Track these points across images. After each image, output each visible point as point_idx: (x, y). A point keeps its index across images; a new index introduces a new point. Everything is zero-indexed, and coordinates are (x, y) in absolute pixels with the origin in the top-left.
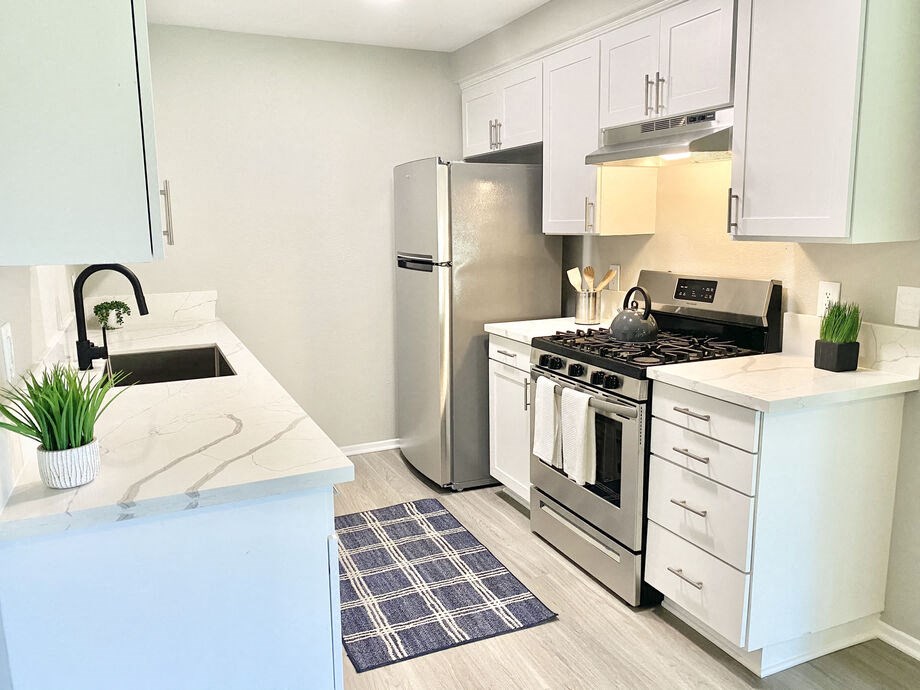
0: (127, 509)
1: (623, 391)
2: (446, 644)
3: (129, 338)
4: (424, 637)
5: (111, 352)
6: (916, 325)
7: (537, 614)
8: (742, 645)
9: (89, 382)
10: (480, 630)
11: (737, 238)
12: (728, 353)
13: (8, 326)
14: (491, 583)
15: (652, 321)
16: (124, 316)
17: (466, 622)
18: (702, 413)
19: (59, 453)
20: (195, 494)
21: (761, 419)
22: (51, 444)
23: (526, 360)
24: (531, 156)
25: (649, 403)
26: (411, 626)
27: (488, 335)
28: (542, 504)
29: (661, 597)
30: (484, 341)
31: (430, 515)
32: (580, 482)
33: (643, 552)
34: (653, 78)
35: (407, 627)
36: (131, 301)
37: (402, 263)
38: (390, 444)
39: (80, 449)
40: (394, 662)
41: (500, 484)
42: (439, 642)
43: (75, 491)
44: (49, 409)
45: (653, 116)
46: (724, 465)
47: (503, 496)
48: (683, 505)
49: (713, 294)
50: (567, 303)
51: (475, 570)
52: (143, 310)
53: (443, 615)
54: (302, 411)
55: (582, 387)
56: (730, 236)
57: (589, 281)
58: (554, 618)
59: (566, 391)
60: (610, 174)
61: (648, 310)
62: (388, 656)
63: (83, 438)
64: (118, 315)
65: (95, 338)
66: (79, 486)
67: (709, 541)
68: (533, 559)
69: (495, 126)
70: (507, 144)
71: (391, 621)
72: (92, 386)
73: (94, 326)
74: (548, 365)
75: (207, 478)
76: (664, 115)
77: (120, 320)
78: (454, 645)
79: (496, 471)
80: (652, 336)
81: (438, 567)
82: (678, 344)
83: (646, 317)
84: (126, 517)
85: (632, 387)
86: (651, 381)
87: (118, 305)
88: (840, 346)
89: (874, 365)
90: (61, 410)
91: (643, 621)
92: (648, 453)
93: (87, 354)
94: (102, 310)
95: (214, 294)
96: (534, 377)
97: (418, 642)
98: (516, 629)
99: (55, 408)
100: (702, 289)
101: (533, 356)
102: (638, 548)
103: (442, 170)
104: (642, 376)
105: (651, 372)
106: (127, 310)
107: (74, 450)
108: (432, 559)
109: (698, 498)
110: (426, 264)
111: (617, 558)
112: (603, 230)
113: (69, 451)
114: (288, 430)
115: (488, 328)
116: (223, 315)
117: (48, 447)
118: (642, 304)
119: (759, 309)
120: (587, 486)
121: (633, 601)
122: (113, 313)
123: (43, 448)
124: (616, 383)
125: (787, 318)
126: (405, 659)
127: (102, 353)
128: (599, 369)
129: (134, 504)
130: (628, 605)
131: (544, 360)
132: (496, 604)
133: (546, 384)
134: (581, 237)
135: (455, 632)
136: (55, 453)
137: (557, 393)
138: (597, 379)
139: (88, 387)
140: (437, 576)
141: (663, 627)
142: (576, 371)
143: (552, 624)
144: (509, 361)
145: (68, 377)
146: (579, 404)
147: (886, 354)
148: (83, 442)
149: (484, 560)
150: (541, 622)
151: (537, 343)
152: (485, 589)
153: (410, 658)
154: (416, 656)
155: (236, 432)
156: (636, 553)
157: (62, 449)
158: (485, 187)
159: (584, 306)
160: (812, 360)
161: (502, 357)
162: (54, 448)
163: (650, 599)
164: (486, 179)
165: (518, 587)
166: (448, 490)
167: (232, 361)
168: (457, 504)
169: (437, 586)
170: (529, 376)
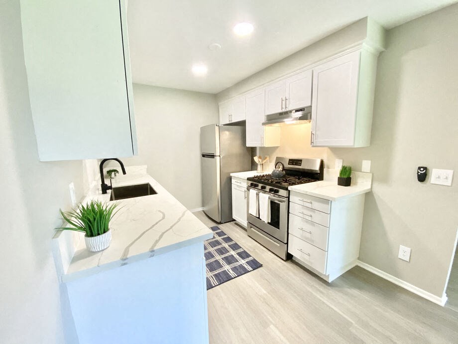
0: (125, 261)
1: (279, 194)
2: (229, 278)
3: (119, 181)
4: (222, 276)
5: (113, 186)
6: (369, 172)
7: (256, 265)
8: (325, 274)
9: (106, 207)
10: (240, 272)
11: (313, 146)
12: (309, 181)
13: (72, 184)
14: (239, 254)
15: (284, 172)
16: (117, 174)
17: (234, 269)
18: (309, 201)
19: (94, 238)
20: (153, 251)
21: (331, 203)
22: (91, 233)
23: (245, 185)
24: (242, 124)
25: (289, 198)
26: (217, 272)
27: (231, 176)
28: (251, 227)
29: (292, 256)
30: (230, 179)
31: (216, 232)
32: (266, 222)
33: (287, 243)
34: (284, 99)
35: (216, 273)
36: (120, 169)
37: (203, 156)
38: (201, 209)
39: (103, 235)
40: (214, 287)
41: (235, 220)
42: (227, 278)
43: (101, 252)
44: (89, 221)
45: (284, 110)
46: (317, 217)
47: (237, 224)
48: (302, 229)
49: (301, 164)
50: (253, 166)
51: (234, 250)
52: (124, 173)
53: (227, 267)
54: (185, 208)
55: (265, 192)
56: (311, 146)
57: (260, 160)
58: (261, 266)
59: (260, 194)
60: (268, 128)
61: (284, 169)
62: (211, 285)
63: (104, 230)
64: (115, 174)
65: (107, 182)
66: (103, 250)
67: (313, 241)
68: (250, 244)
69: (230, 116)
70: (234, 120)
71: (210, 271)
72: (107, 209)
73: (107, 178)
74: (254, 186)
75: (157, 242)
76: (287, 110)
77: (115, 176)
78: (233, 278)
79: (234, 217)
80: (284, 176)
81: (222, 249)
82: (292, 178)
83: (283, 171)
84: (125, 264)
85: (282, 192)
86: (289, 191)
87: (115, 171)
88: (347, 178)
89: (356, 184)
90: (95, 219)
91: (288, 265)
92: (288, 213)
93: (105, 188)
94: (109, 172)
95: (146, 166)
96: (248, 190)
97: (221, 278)
98: (251, 271)
99: (92, 219)
100: (298, 162)
101: (248, 183)
102: (286, 242)
103: (217, 128)
104: (287, 189)
105: (290, 188)
106: (117, 172)
107: (101, 236)
108: (219, 247)
109: (308, 227)
110: (212, 156)
111: (279, 245)
112: (266, 145)
113: (98, 237)
114: (182, 216)
115: (231, 175)
116: (150, 172)
117: (89, 234)
118: (281, 167)
119: (317, 168)
120: (268, 223)
121: (284, 259)
122: (113, 173)
123: (87, 236)
124: (277, 192)
125: (325, 170)
126: (217, 285)
127: (110, 188)
128: (271, 187)
129: (127, 259)
130: (282, 259)
131: (252, 184)
132: (243, 262)
133: (253, 192)
134: (256, 147)
135: (232, 274)
136: (92, 238)
137: (257, 194)
138: (271, 190)
139: (106, 209)
140: (222, 253)
141: (295, 266)
142: (263, 188)
143: (261, 268)
144: (239, 184)
145: (97, 205)
146: (265, 198)
147: (360, 181)
148: (105, 232)
149: (235, 247)
150: (257, 268)
151: (249, 179)
152: (238, 257)
153: (219, 285)
154: (221, 284)
155: (163, 218)
156: (285, 244)
157: (95, 236)
158: (227, 133)
159: (259, 167)
160: (337, 183)
161: (236, 183)
162: (92, 235)
163: (289, 257)
164: (228, 130)
165: (248, 256)
166: (220, 223)
167: (155, 188)
168: (224, 227)
169: (223, 256)
170: (246, 189)
